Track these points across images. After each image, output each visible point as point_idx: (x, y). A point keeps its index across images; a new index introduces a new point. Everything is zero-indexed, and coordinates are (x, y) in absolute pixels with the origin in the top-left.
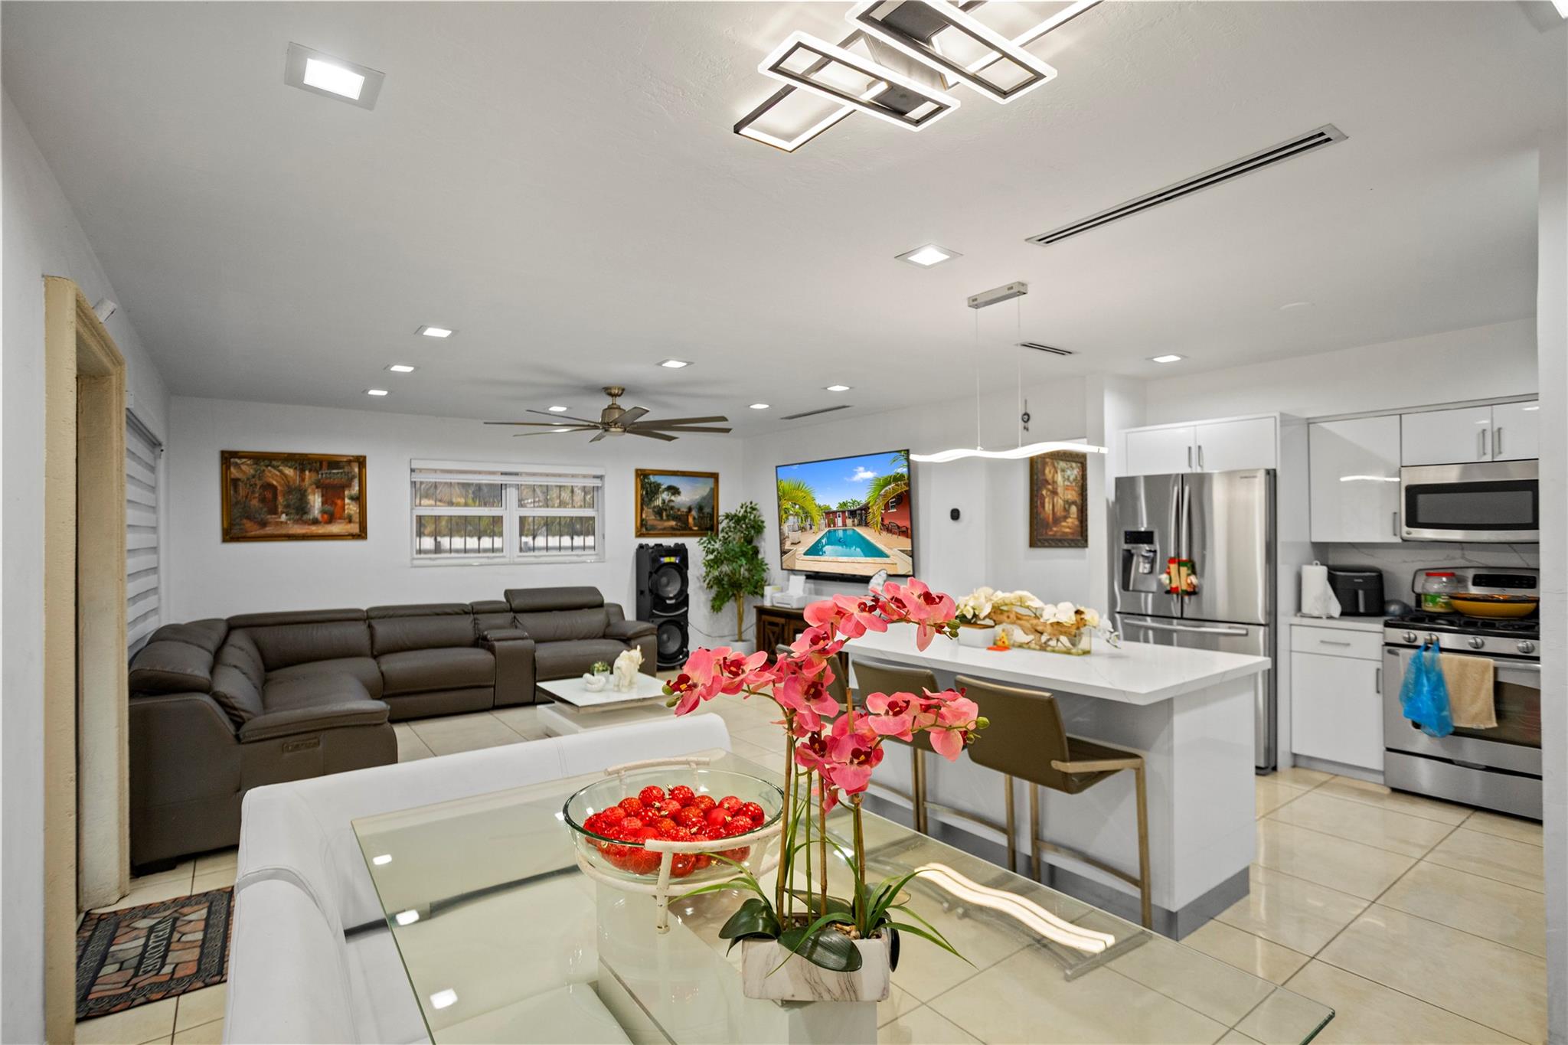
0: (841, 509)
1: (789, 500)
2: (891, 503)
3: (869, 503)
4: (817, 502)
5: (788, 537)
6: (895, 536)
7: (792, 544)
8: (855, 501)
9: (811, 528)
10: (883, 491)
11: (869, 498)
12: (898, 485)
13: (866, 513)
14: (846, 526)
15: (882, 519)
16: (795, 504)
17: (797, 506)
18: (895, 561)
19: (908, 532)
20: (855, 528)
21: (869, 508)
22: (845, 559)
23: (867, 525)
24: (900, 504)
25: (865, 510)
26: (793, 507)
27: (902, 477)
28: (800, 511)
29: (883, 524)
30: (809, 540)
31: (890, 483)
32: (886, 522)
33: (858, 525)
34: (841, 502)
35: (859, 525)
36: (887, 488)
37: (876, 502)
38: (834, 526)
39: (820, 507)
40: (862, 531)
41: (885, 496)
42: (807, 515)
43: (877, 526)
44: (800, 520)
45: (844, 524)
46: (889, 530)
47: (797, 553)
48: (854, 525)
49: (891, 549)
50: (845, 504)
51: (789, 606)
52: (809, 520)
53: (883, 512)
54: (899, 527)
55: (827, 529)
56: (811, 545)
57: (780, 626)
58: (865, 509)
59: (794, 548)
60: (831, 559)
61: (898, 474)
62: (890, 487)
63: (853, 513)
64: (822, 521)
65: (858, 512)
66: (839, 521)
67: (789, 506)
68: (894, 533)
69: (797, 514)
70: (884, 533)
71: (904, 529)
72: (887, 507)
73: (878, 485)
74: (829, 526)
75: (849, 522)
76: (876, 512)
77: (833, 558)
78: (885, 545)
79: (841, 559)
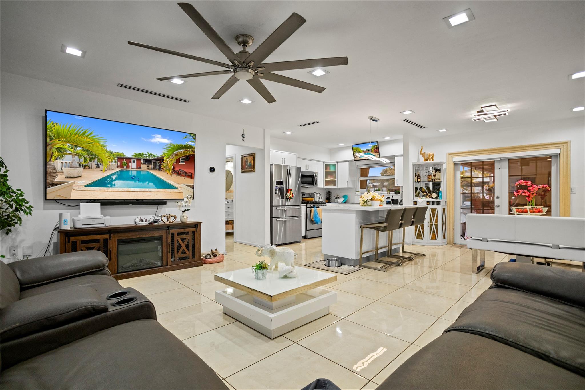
0: (136, 157)
1: (67, 141)
2: (181, 159)
3: (164, 157)
4: (108, 149)
5: (62, 172)
6: (183, 178)
7: (67, 177)
8: (151, 154)
9: (98, 166)
10: (176, 152)
11: (165, 154)
12: (187, 151)
13: (161, 163)
14: (140, 168)
15: (174, 167)
16: (77, 146)
17: (79, 149)
18: (181, 191)
19: (191, 176)
20: (149, 171)
21: (163, 160)
22: (137, 190)
23: (160, 169)
24: (187, 161)
25: (159, 160)
26: (72, 148)
27: (190, 147)
28: (85, 154)
29: (174, 170)
30: (97, 175)
31: (181, 148)
32: (177, 169)
33: (152, 169)
34: (137, 153)
35: (154, 169)
36: (179, 151)
37: (169, 157)
38: (128, 167)
39: (111, 153)
40: (156, 173)
41: (177, 155)
42: (93, 157)
43: (169, 171)
44: (82, 159)
45: (139, 167)
46: (178, 174)
47: (73, 185)
48: (148, 169)
49: (180, 184)
50: (140, 154)
51: (103, 225)
52: (96, 160)
53: (175, 163)
54: (186, 173)
55: (119, 169)
56: (97, 179)
57: (102, 241)
58: (161, 160)
59: (71, 181)
60: (121, 190)
61: (188, 145)
62: (181, 150)
63: (148, 162)
64: (113, 163)
65: (153, 161)
66: (134, 165)
67: (66, 147)
68: (183, 176)
69: (78, 154)
70: (175, 176)
71: (190, 174)
72: (178, 161)
73: (172, 148)
74: (122, 166)
75: (144, 167)
76: (170, 162)
77: (124, 189)
78: (175, 182)
79: (132, 190)
